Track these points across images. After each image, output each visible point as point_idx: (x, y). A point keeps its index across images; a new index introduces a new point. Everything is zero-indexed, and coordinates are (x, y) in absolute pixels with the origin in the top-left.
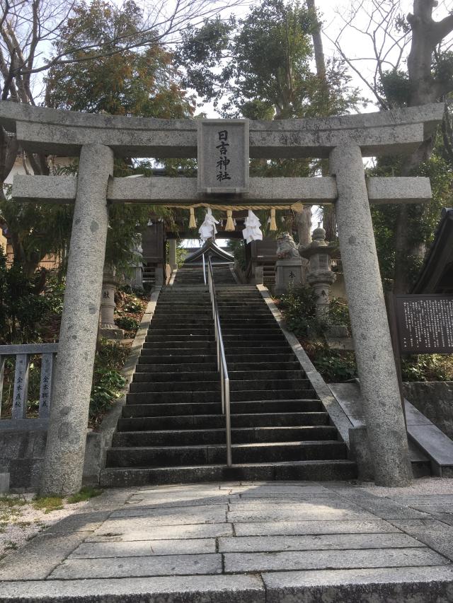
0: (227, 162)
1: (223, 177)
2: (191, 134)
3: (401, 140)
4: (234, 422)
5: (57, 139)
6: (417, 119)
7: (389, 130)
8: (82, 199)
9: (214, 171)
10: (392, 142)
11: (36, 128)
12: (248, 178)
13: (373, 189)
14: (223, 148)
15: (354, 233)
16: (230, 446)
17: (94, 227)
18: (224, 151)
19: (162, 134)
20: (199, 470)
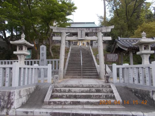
0: (82, 35)
1: (82, 37)
2: (77, 31)
3: (107, 31)
4: (83, 69)
5: (58, 31)
6: (110, 28)
7: (106, 30)
8: (62, 40)
9: (80, 36)
10: (106, 32)
11: (55, 30)
12: (85, 37)
13: (103, 39)
14: (81, 33)
15: (100, 45)
16: (82, 72)
17: (64, 44)
18: (82, 33)
19: (73, 30)
20: (78, 77)
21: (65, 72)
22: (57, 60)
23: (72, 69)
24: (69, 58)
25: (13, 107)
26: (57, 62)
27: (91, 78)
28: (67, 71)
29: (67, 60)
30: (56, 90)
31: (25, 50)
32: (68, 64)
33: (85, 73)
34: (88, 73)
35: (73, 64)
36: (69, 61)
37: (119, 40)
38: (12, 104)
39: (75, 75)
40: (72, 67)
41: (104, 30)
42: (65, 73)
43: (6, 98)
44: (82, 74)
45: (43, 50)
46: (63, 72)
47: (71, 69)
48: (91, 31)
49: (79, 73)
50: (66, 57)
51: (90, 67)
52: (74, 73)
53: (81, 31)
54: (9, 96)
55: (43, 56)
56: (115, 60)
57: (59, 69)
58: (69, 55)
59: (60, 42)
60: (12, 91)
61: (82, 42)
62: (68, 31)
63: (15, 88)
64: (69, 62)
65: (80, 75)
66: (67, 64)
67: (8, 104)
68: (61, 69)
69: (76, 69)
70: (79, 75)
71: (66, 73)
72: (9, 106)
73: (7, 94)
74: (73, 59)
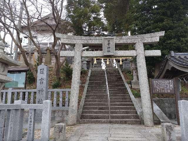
0: (109, 48)
1: (109, 51)
4: (111, 105)
10: (151, 42)
12: (115, 51)
13: (146, 53)
14: (109, 44)
15: (141, 65)
16: (110, 110)
19: (94, 41)
21: (80, 111)
22: (67, 90)
27: (125, 122)
28: (83, 108)
31: (3, 71)
37: (173, 57)
41: (147, 39)
44: (110, 115)
45: (43, 73)
55: (41, 83)
62: (86, 42)
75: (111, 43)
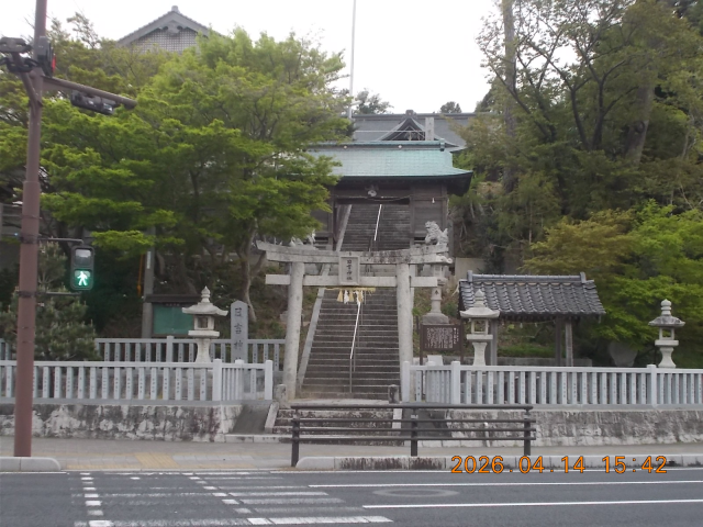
0: (351, 273)
1: (350, 278)
2: (336, 258)
6: (433, 252)
8: (293, 286)
9: (346, 276)
11: (274, 254)
12: (360, 278)
13: (412, 282)
14: (349, 266)
16: (351, 379)
17: (298, 298)
18: (350, 268)
19: (325, 258)
20: (339, 394)
21: (302, 378)
22: (276, 342)
23: (324, 369)
24: (318, 328)
25: (219, 431)
26: (277, 348)
28: (306, 375)
29: (310, 338)
30: (284, 412)
31: (211, 325)
32: (312, 350)
33: (362, 382)
34: (372, 383)
35: (331, 350)
36: (315, 338)
37: (469, 283)
38: (217, 426)
39: (331, 389)
40: (323, 363)
41: (415, 257)
42: (301, 382)
43: (206, 418)
44: (350, 386)
45: (238, 314)
46: (295, 378)
47: (319, 369)
48: (378, 259)
49: (344, 382)
50: (305, 324)
51: (384, 363)
52: (329, 382)
53: (349, 262)
54: (211, 415)
55: (239, 332)
56: (451, 347)
57: (285, 368)
58: (316, 316)
59: (286, 289)
60: (214, 407)
61: (351, 293)
62: (310, 260)
63: (218, 403)
64: (314, 345)
65: (347, 389)
66: (307, 350)
67: (211, 426)
68: (289, 370)
69: (336, 369)
70: (343, 390)
71: (304, 382)
72: (213, 429)
73: (207, 412)
74: (329, 333)
75: (353, 264)
